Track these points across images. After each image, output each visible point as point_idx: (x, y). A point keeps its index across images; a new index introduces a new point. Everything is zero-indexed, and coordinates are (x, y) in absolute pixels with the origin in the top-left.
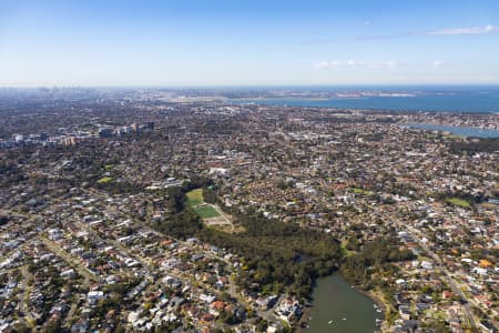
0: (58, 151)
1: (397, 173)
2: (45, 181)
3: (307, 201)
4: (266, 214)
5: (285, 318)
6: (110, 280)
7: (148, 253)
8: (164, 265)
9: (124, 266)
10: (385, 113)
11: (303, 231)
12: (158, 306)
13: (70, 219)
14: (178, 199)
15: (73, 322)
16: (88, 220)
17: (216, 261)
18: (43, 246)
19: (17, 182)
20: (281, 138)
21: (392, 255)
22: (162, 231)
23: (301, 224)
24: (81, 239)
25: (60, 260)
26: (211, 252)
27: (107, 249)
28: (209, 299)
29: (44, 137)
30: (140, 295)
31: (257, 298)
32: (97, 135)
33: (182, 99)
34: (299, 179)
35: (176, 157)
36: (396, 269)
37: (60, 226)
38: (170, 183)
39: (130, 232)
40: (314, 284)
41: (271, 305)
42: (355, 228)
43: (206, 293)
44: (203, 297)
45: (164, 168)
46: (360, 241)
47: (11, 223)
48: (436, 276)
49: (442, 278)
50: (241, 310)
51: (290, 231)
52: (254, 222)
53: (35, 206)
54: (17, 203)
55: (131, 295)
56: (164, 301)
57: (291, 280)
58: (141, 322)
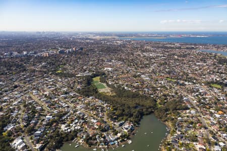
0: (41, 59)
1: (189, 72)
2: (34, 71)
3: (145, 83)
4: (126, 88)
5: (126, 131)
6: (55, 112)
7: (72, 102)
8: (78, 107)
9: (62, 107)
10: (191, 45)
11: (141, 96)
12: (74, 123)
13: (42, 87)
14: (89, 80)
15: (39, 127)
16: (49, 88)
17: (100, 106)
18: (30, 97)
19: (23, 72)
20: (139, 55)
21: (178, 107)
22: (79, 93)
23: (141, 93)
24: (46, 95)
25: (36, 103)
26: (99, 102)
27: (56, 99)
28: (95, 121)
29: (35, 53)
30: (67, 118)
31: (115, 122)
32: (58, 52)
33: (98, 37)
34: (143, 74)
35: (91, 63)
36: (179, 113)
37: (38, 90)
38: (86, 74)
39: (66, 93)
40: (141, 118)
41: (121, 125)
42: (165, 95)
43: (94, 119)
44: (92, 120)
45: (85, 67)
46: (166, 101)
47: (18, 88)
48: (196, 117)
49: (199, 118)
50: (107, 126)
51: (135, 96)
52: (120, 91)
53: (29, 81)
54: (22, 80)
55: (63, 118)
56: (76, 121)
57: (131, 115)
58: (66, 129)
